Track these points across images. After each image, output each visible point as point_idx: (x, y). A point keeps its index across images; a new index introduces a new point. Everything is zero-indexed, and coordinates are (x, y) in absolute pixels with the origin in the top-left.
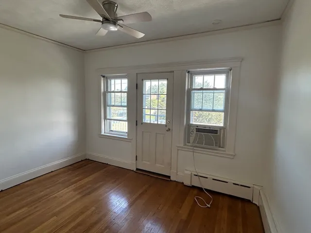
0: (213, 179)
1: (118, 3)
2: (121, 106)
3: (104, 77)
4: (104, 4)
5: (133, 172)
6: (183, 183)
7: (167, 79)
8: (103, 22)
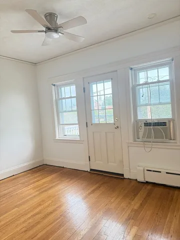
0: (167, 173)
1: (57, 13)
2: (72, 111)
3: (54, 85)
4: (46, 16)
5: (87, 173)
6: (136, 180)
7: (112, 79)
8: (46, 32)
